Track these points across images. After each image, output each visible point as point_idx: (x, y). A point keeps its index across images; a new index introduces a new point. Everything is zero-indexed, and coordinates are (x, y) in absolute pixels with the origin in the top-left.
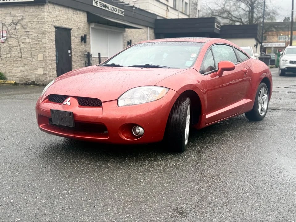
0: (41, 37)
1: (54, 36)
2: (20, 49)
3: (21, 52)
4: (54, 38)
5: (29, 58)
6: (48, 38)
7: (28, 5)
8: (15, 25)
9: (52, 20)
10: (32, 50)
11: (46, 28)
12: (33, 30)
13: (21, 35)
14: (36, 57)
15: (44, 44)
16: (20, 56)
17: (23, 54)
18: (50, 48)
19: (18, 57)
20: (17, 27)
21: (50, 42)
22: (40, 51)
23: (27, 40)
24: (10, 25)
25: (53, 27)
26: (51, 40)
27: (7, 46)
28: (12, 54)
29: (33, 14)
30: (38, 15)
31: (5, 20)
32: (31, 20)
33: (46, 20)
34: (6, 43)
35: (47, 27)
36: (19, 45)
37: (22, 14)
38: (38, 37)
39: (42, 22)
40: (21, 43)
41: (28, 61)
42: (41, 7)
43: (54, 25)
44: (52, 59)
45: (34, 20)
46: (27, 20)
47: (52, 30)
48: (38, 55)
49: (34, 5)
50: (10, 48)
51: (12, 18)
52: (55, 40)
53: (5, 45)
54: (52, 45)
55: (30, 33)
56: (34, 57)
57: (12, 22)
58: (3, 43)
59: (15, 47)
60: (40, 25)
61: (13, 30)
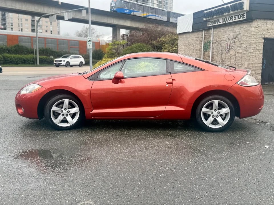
0: (248, 47)
1: (262, 47)
2: (236, 58)
3: (236, 60)
4: (262, 48)
5: (239, 65)
6: (254, 49)
7: (243, 23)
8: (234, 39)
9: (260, 33)
10: (242, 58)
11: (252, 40)
12: (244, 43)
13: (237, 47)
14: (244, 64)
15: (249, 53)
16: (235, 63)
17: (237, 61)
18: (255, 57)
19: (234, 64)
20: (236, 41)
21: (256, 51)
22: (247, 59)
23: (240, 51)
24: (232, 39)
25: (261, 39)
26: (258, 50)
27: (229, 55)
28: (231, 62)
29: (246, 29)
30: (248, 30)
31: (230, 36)
32: (244, 34)
33: (253, 34)
34: (229, 53)
35: (254, 40)
36: (236, 55)
37: (239, 30)
38: (246, 48)
39: (250, 36)
40: (236, 53)
41: (239, 67)
42: (250, 23)
43: (264, 37)
44: (257, 66)
45: (246, 35)
46: (241, 35)
47: (260, 41)
48: (245, 62)
49: (247, 22)
50: (230, 57)
51: (234, 33)
52: (263, 50)
53: (228, 55)
54: (259, 54)
55: (242, 45)
56: (243, 64)
57: (234, 37)
58: (227, 53)
59: (233, 56)
60: (249, 38)
61: (233, 43)
